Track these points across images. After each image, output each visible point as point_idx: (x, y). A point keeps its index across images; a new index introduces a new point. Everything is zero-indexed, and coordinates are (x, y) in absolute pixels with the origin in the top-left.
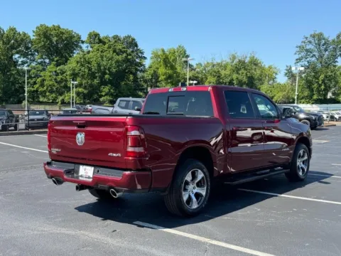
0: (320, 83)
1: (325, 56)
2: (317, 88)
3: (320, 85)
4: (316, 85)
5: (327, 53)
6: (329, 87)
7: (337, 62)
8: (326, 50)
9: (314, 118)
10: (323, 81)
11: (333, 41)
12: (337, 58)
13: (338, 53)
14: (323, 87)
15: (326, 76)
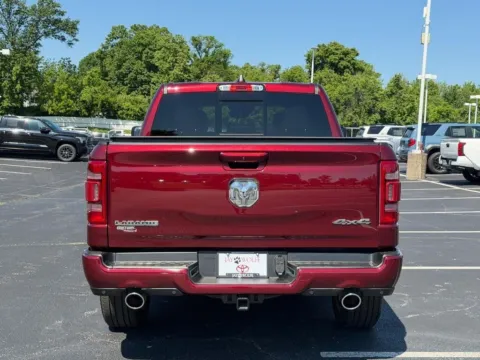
0: (14, 78)
1: (20, 34)
2: (10, 88)
3: (13, 84)
4: (6, 82)
5: (23, 28)
6: (29, 87)
7: (39, 44)
8: (21, 23)
9: (82, 140)
10: (19, 76)
11: (34, 8)
12: (39, 39)
13: (42, 31)
14: (18, 87)
15: (23, 69)
